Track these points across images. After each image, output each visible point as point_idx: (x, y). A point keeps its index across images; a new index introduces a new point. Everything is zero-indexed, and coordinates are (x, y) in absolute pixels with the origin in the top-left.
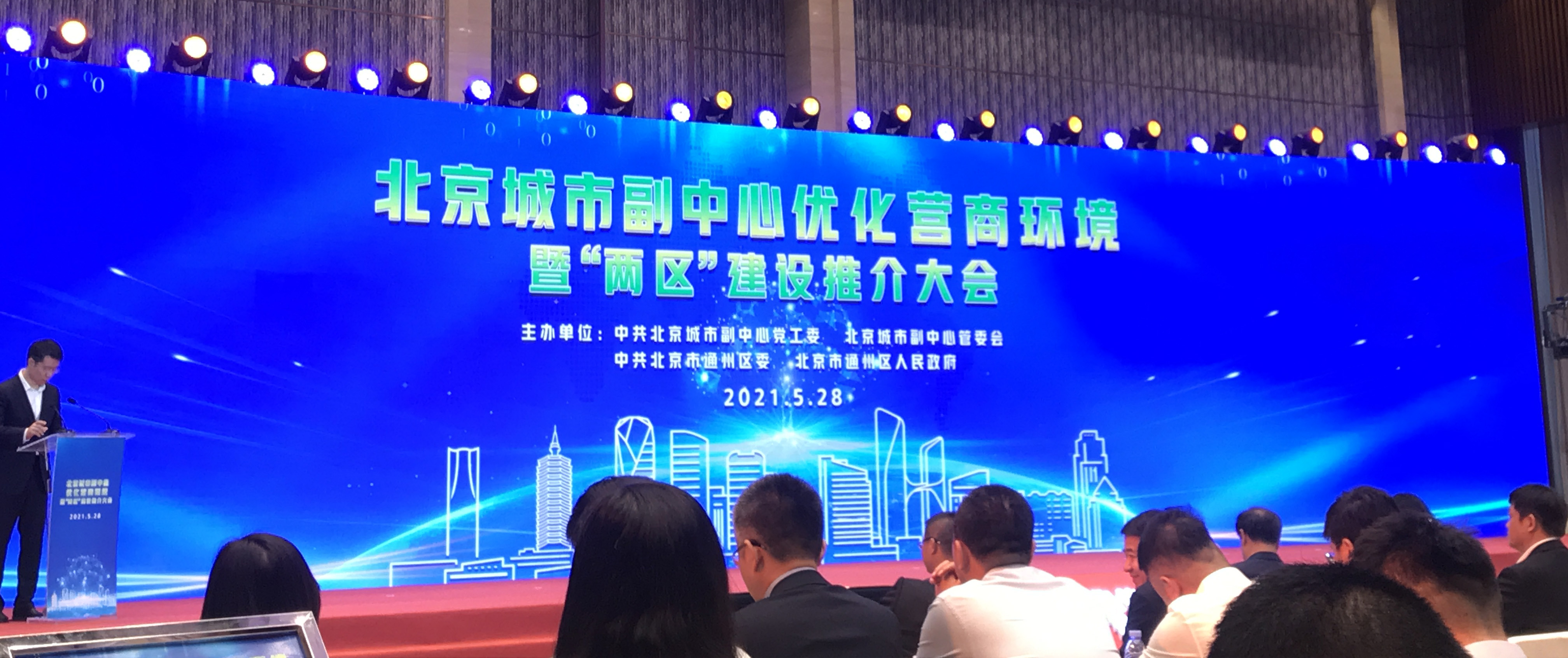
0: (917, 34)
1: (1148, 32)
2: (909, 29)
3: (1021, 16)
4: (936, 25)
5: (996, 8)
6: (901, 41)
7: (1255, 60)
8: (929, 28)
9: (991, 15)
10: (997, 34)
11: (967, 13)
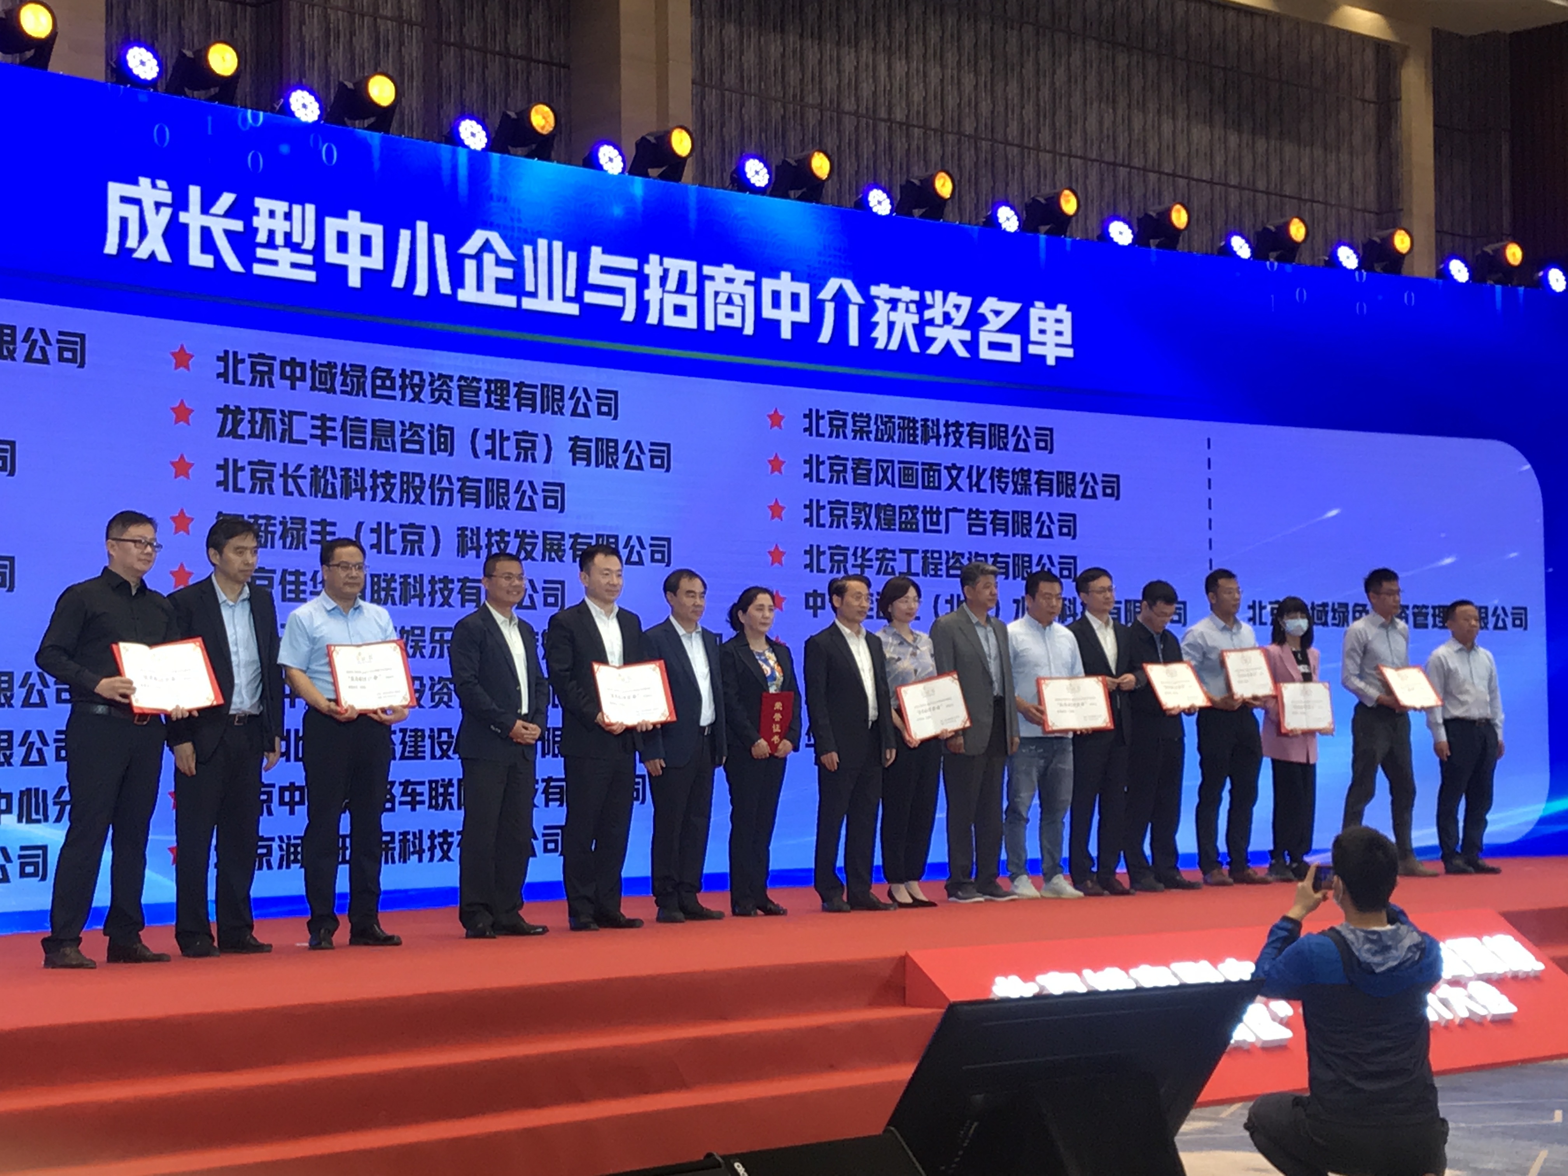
0: (774, 49)
1: (1100, 73)
2: (762, 40)
3: (924, 33)
4: (801, 36)
5: (889, 16)
6: (750, 58)
7: (1240, 132)
8: (792, 39)
9: (882, 28)
10: (889, 59)
11: (848, 19)
